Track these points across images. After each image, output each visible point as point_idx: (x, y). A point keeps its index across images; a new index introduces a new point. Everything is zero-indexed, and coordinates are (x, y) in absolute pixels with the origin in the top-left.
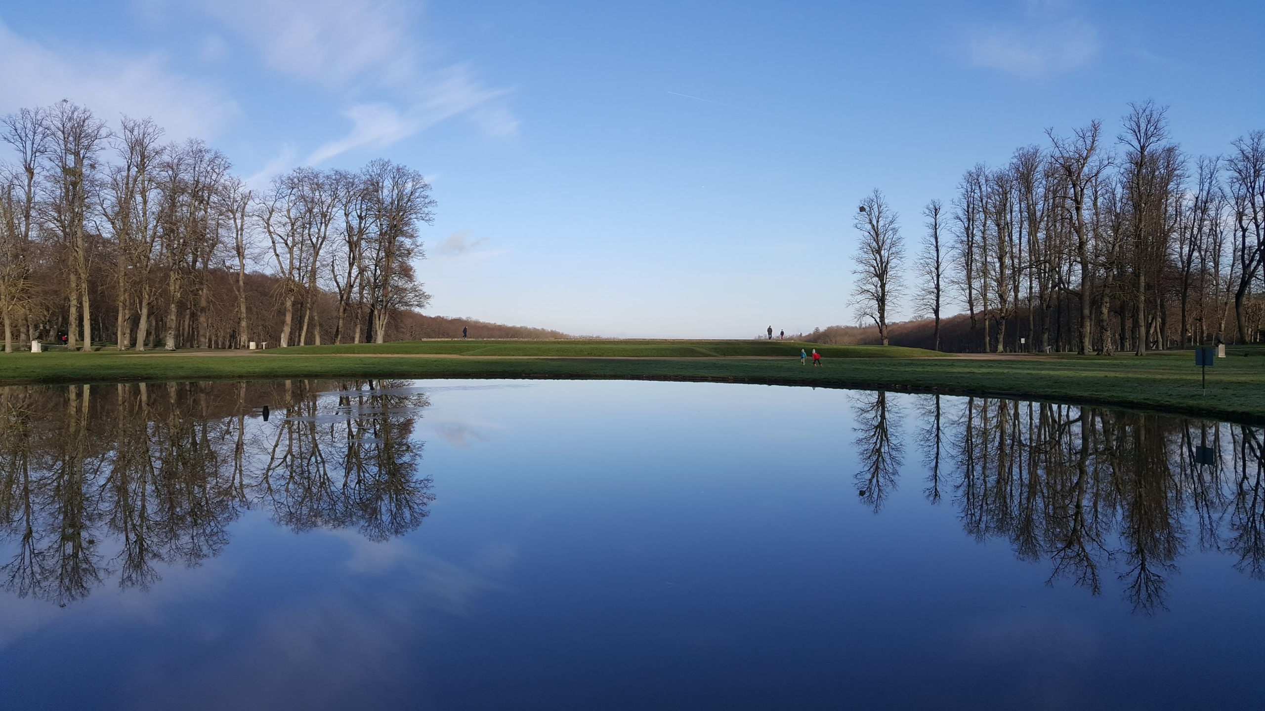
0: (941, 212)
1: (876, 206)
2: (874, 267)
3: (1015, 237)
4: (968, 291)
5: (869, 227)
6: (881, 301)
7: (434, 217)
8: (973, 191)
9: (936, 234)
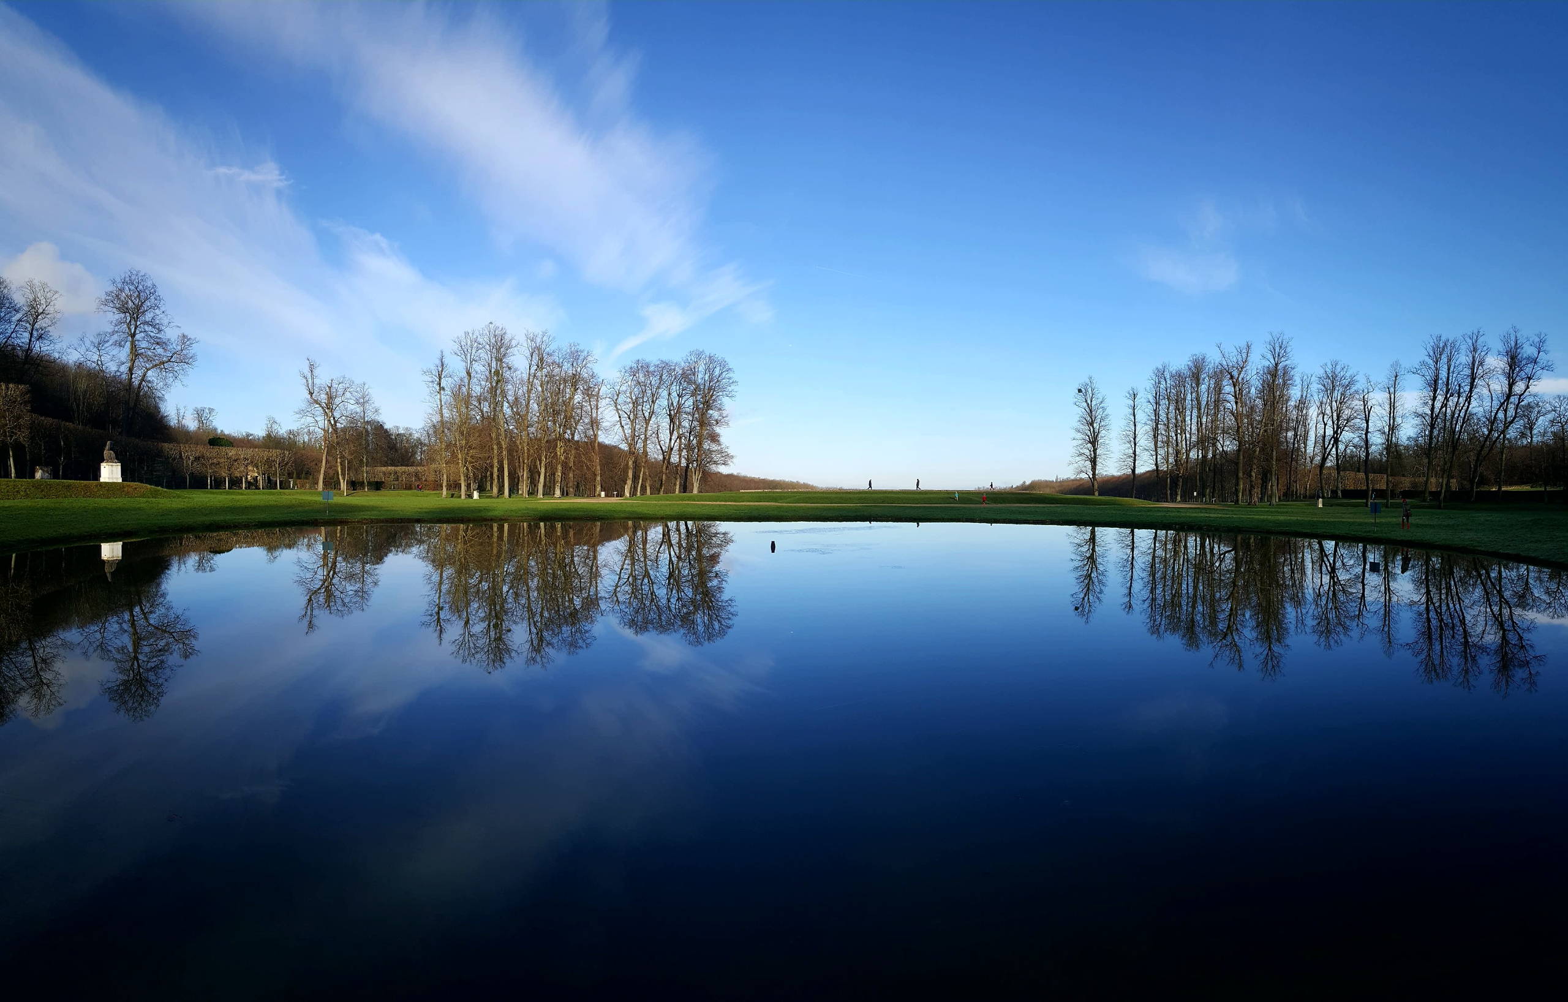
0: (1138, 397)
1: (1090, 389)
2: (1088, 436)
3: (1188, 418)
4: (1155, 457)
5: (1085, 404)
6: (1094, 462)
7: (735, 394)
8: (1159, 383)
9: (1134, 413)
